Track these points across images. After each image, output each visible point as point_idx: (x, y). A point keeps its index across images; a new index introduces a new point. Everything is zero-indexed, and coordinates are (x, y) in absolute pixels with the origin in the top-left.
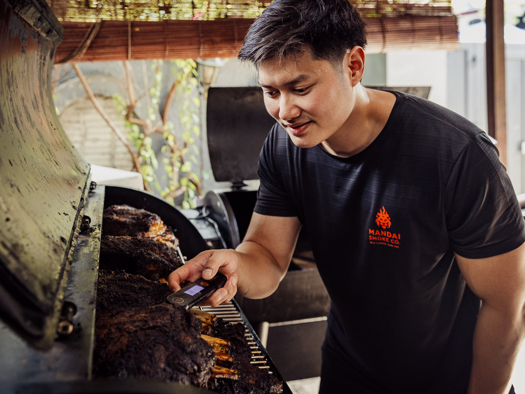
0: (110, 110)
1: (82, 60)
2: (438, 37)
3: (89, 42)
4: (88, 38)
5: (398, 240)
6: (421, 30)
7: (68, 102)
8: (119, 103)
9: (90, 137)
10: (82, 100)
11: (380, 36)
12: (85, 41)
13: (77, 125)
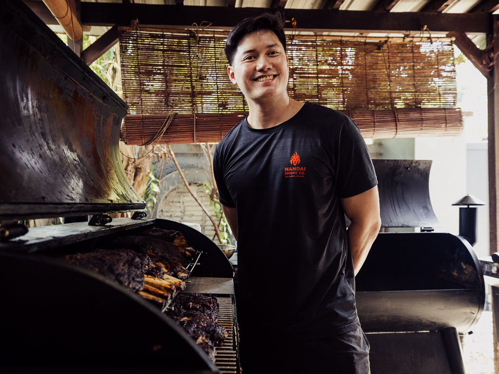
0: (202, 194)
1: (161, 142)
2: (444, 125)
3: (165, 129)
4: (164, 126)
5: (304, 171)
6: (428, 119)
7: (171, 188)
8: (207, 188)
9: (187, 213)
10: (182, 186)
11: (393, 124)
12: (163, 128)
13: (178, 205)
